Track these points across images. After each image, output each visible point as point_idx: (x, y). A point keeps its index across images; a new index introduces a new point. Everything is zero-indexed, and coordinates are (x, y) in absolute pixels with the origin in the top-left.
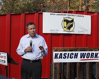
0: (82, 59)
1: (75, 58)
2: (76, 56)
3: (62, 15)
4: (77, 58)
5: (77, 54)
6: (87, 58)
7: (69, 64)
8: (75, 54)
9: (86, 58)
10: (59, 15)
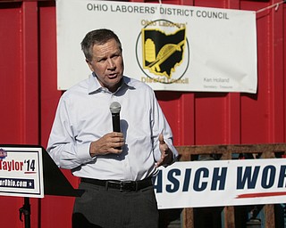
0: (246, 190)
1: (213, 188)
2: (219, 179)
3: (135, 9)
4: (222, 187)
5: (225, 170)
6: (264, 185)
7: (191, 215)
8: (216, 170)
9: (258, 188)
10: (124, 9)
